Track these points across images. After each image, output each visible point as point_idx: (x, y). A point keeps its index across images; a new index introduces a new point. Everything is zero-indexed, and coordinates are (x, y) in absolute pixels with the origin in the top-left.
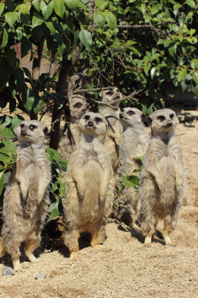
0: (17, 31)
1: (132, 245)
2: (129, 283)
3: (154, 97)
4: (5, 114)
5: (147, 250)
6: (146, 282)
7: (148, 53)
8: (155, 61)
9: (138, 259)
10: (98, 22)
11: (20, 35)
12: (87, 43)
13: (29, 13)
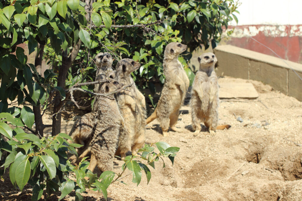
0: (25, 30)
4: (14, 105)
7: (136, 53)
8: (143, 60)
10: (95, 22)
11: (27, 34)
12: (86, 41)
13: (36, 14)
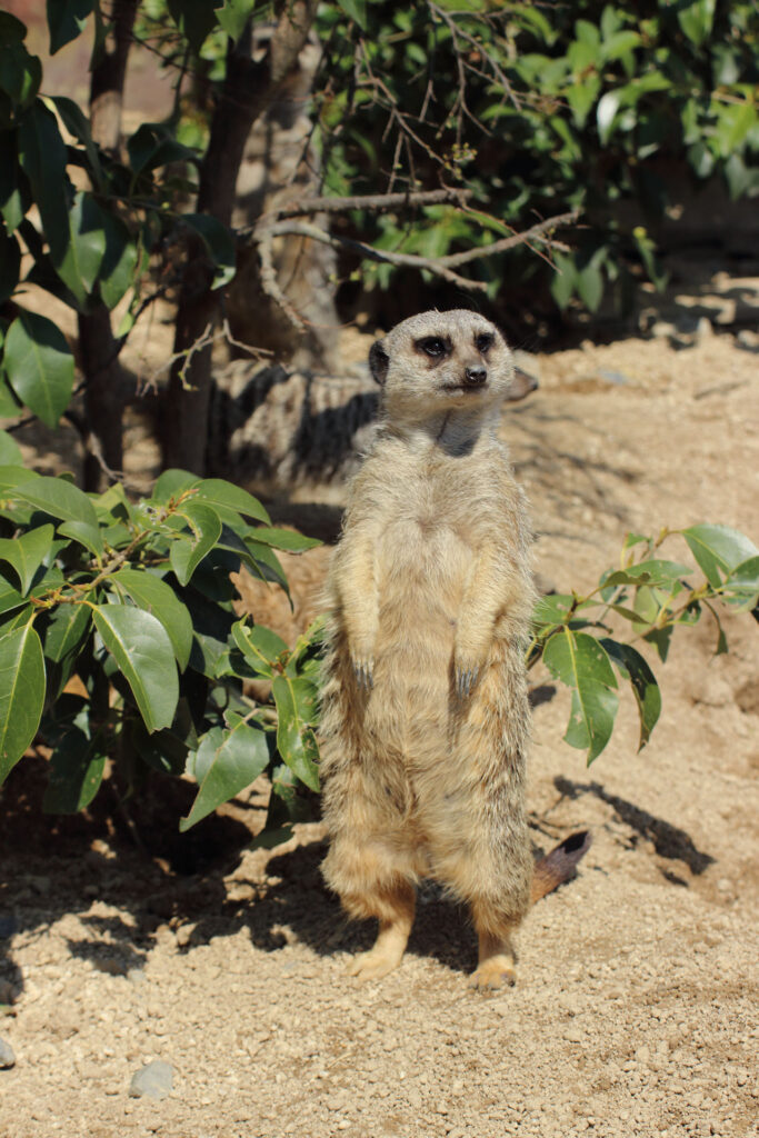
1: (555, 926)
2: (557, 1125)
3: (609, 219)
5: (631, 956)
6: (639, 1126)
7: (584, 28)
8: (615, 67)
9: (595, 1008)
